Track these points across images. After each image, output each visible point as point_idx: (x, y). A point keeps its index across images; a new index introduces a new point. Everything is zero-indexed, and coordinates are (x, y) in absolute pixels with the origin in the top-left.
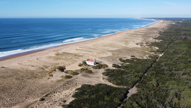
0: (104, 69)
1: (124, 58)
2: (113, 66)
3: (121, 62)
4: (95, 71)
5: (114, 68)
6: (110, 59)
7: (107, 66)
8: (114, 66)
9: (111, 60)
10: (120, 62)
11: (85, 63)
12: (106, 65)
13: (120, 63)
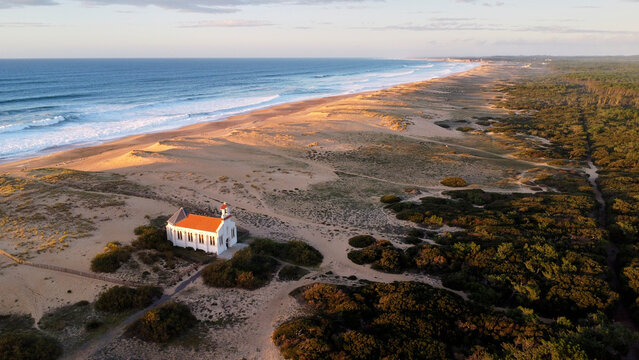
0: (295, 284)
1: (408, 190)
2: (353, 257)
3: (403, 223)
4: (217, 312)
5: (366, 273)
6: (328, 203)
7: (314, 257)
8: (364, 250)
9: (337, 208)
10: (391, 219)
11: (155, 240)
12: (311, 248)
13: (399, 230)
